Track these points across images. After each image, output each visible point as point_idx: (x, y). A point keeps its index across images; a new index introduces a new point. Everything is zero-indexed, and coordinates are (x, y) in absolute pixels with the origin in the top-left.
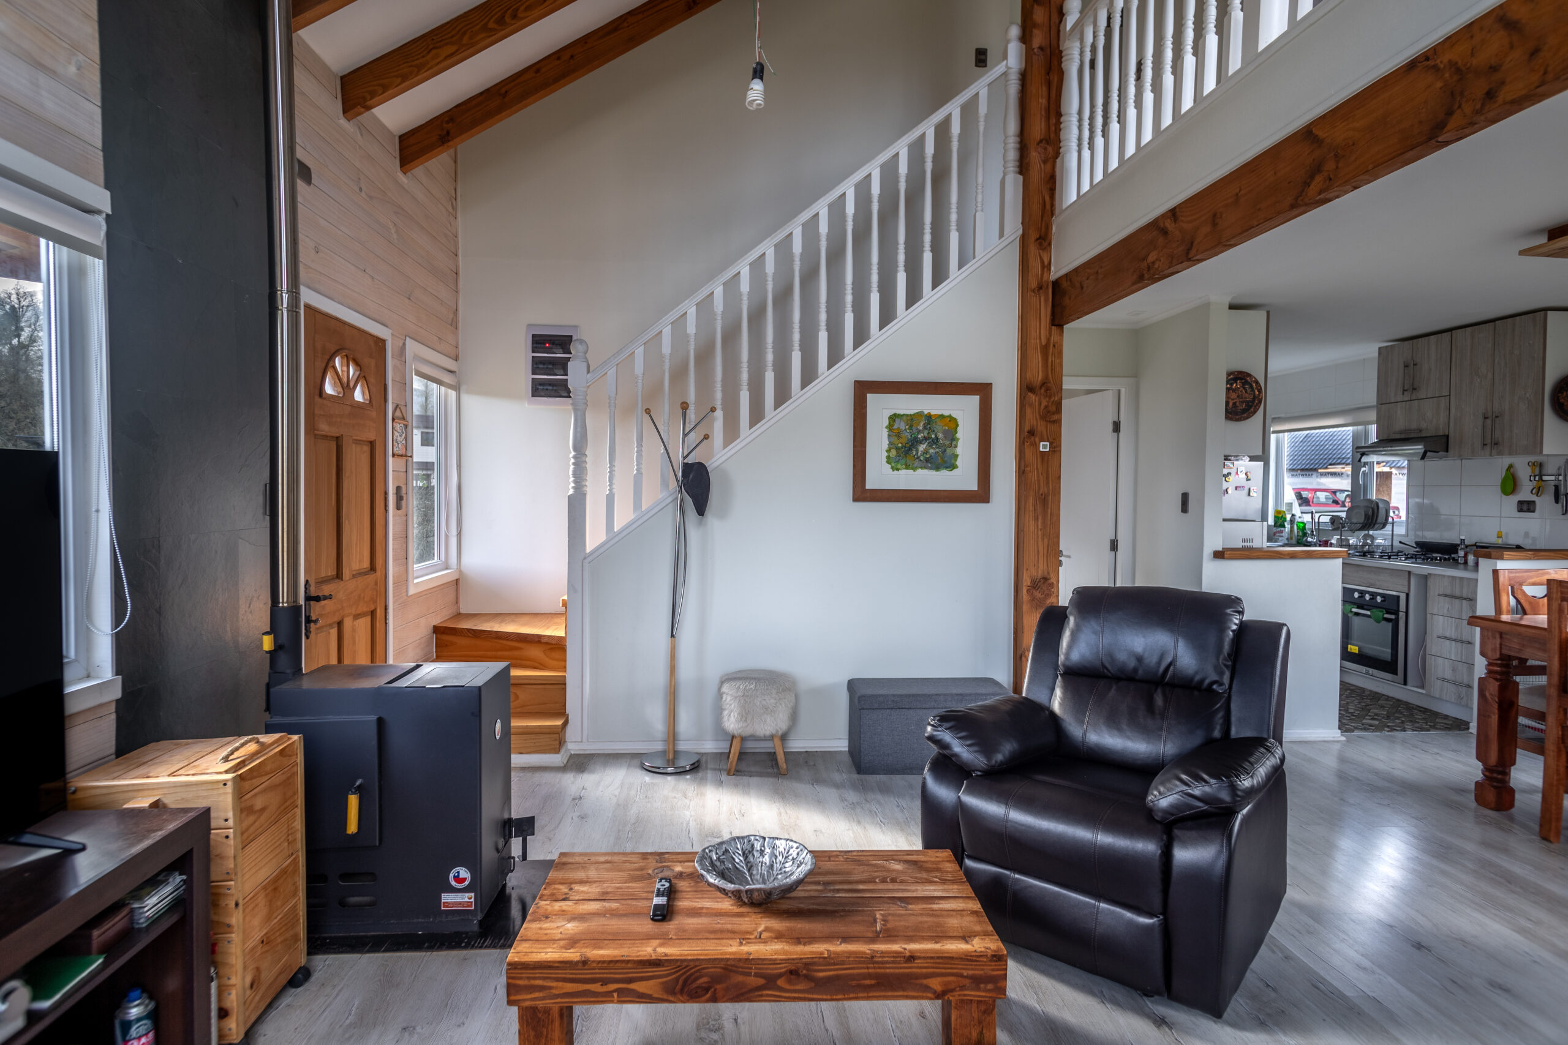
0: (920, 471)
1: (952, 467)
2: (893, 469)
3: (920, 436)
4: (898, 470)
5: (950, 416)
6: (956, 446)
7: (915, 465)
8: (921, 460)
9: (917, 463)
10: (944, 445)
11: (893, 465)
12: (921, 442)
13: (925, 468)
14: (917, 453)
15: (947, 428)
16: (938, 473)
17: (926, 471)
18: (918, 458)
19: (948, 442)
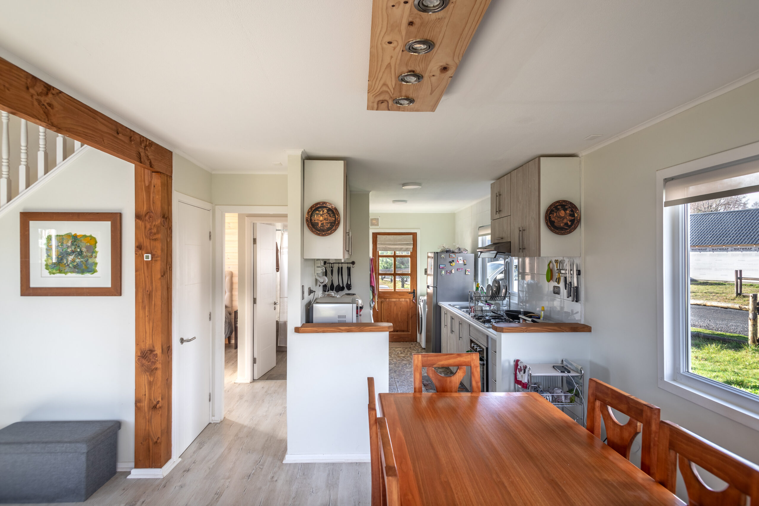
0: (69, 275)
1: (93, 271)
2: (50, 273)
3: (69, 250)
4: (54, 274)
5: (91, 236)
6: (96, 257)
7: (66, 271)
8: (70, 267)
9: (67, 269)
10: (87, 256)
11: (50, 270)
12: (69, 254)
13: (73, 272)
14: (67, 262)
15: (89, 244)
16: (83, 276)
17: (74, 275)
18: (68, 265)
19: (90, 254)
